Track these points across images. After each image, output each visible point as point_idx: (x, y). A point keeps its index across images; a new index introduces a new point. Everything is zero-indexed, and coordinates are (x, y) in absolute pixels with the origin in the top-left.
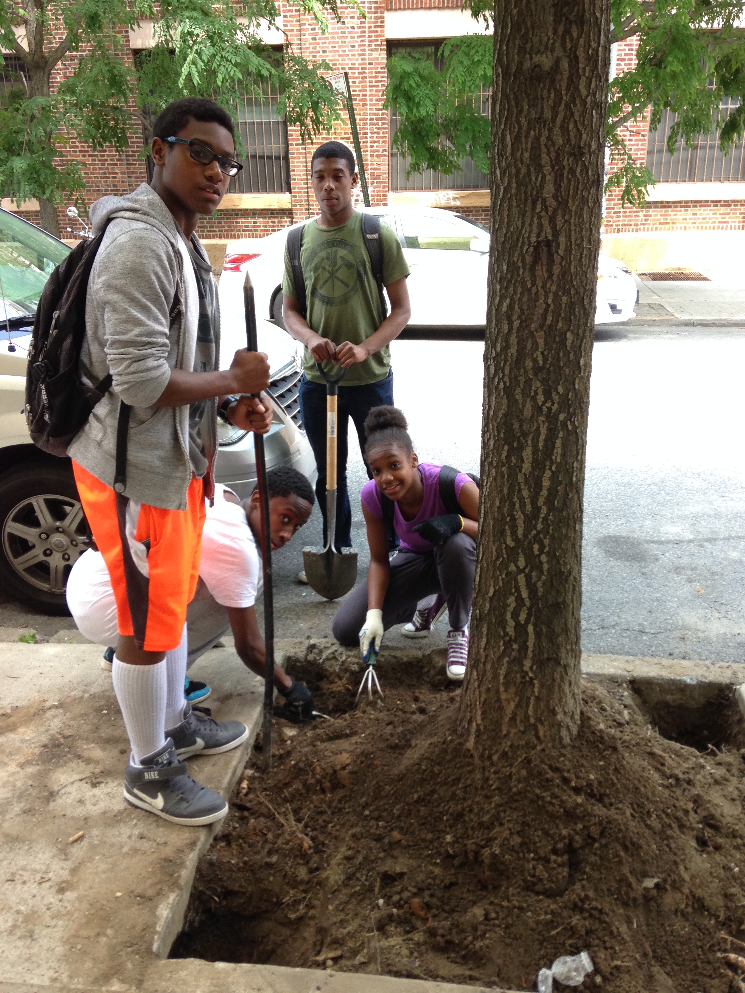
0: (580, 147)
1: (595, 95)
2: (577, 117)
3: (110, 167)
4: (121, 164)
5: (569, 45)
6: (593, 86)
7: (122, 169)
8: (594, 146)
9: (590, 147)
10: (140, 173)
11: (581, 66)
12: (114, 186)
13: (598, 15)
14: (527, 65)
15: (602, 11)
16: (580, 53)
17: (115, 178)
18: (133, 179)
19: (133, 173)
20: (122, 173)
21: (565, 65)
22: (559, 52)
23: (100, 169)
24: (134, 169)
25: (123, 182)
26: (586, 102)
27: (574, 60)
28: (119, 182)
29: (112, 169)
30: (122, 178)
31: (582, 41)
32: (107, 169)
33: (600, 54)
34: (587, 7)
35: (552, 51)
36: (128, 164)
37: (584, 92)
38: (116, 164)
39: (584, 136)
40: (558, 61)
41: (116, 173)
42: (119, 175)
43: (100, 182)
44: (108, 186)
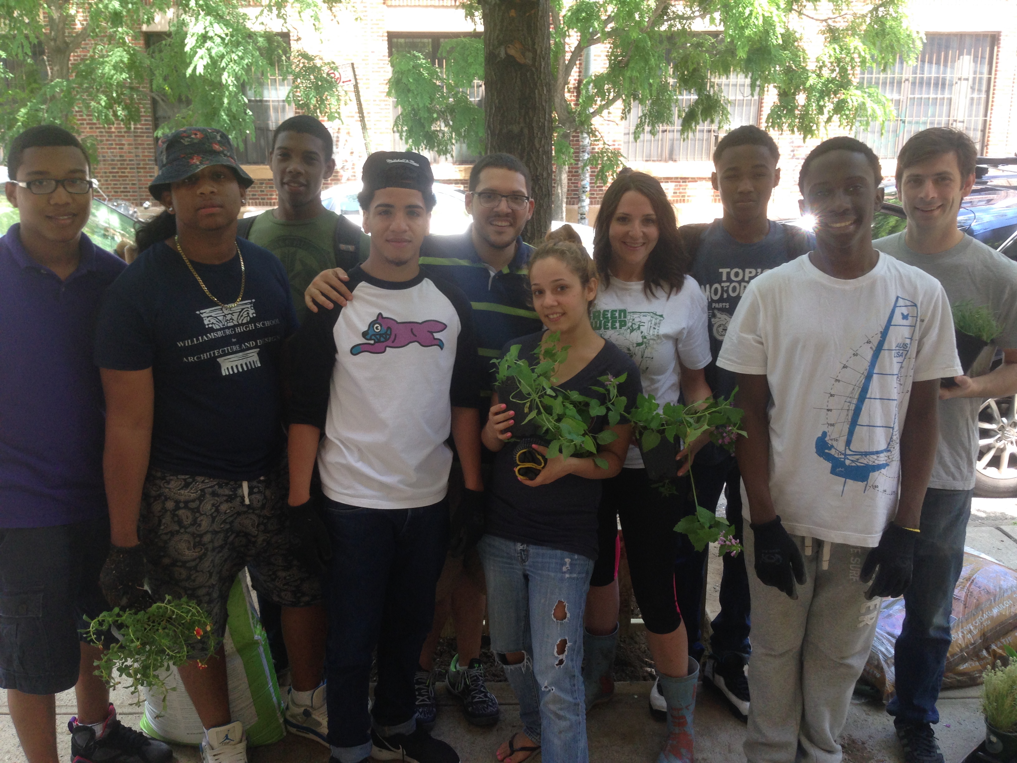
0: (537, 176)
1: (544, 146)
2: (534, 159)
3: (117, 139)
4: (128, 136)
5: (528, 120)
6: (543, 142)
7: (129, 140)
8: (545, 175)
9: (543, 175)
10: (148, 144)
11: (535, 132)
12: (121, 156)
13: (544, 104)
14: (505, 131)
15: (546, 102)
16: (534, 125)
17: (122, 149)
18: (140, 150)
19: (140, 144)
20: (129, 144)
21: (526, 131)
22: (522, 125)
23: (107, 140)
24: (142, 140)
25: (130, 152)
26: (538, 151)
27: (531, 128)
28: (125, 153)
29: (120, 140)
30: (129, 148)
31: (535, 118)
32: (114, 140)
33: (546, 125)
34: (537, 100)
35: (519, 123)
36: (135, 136)
37: (537, 146)
38: (123, 136)
39: (539, 170)
40: (522, 130)
41: (123, 145)
42: (126, 146)
43: (107, 152)
44: (115, 156)
